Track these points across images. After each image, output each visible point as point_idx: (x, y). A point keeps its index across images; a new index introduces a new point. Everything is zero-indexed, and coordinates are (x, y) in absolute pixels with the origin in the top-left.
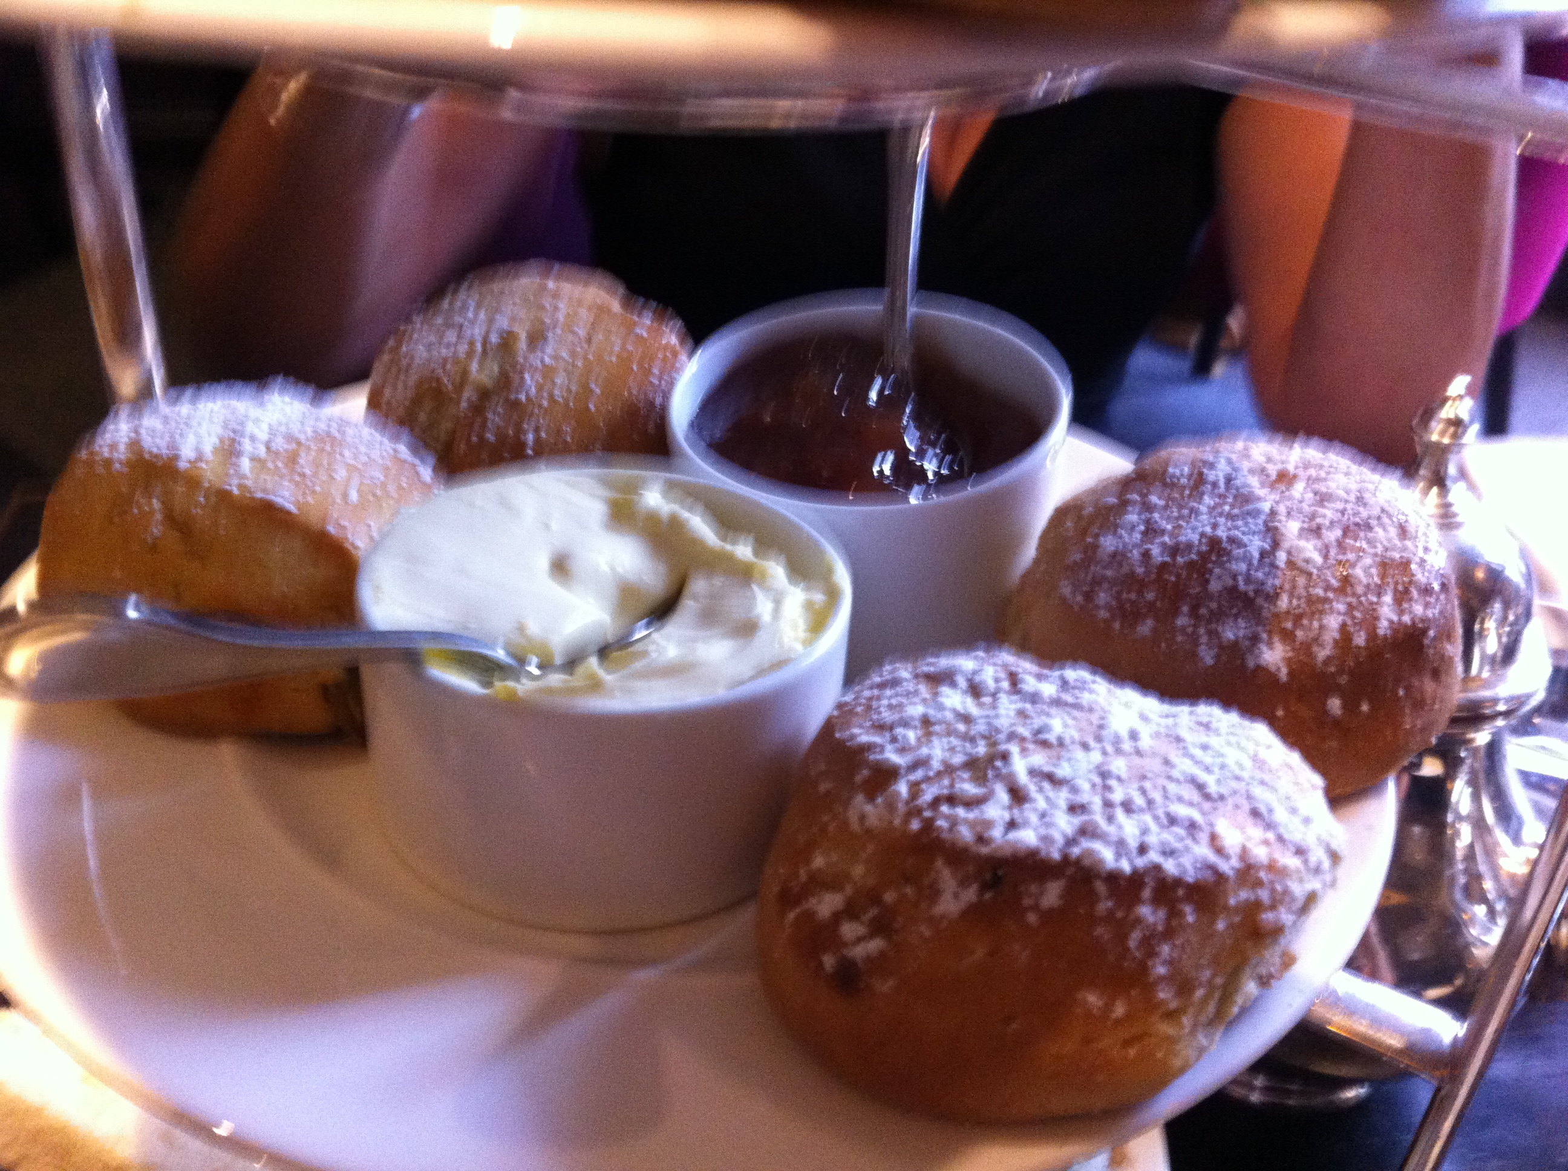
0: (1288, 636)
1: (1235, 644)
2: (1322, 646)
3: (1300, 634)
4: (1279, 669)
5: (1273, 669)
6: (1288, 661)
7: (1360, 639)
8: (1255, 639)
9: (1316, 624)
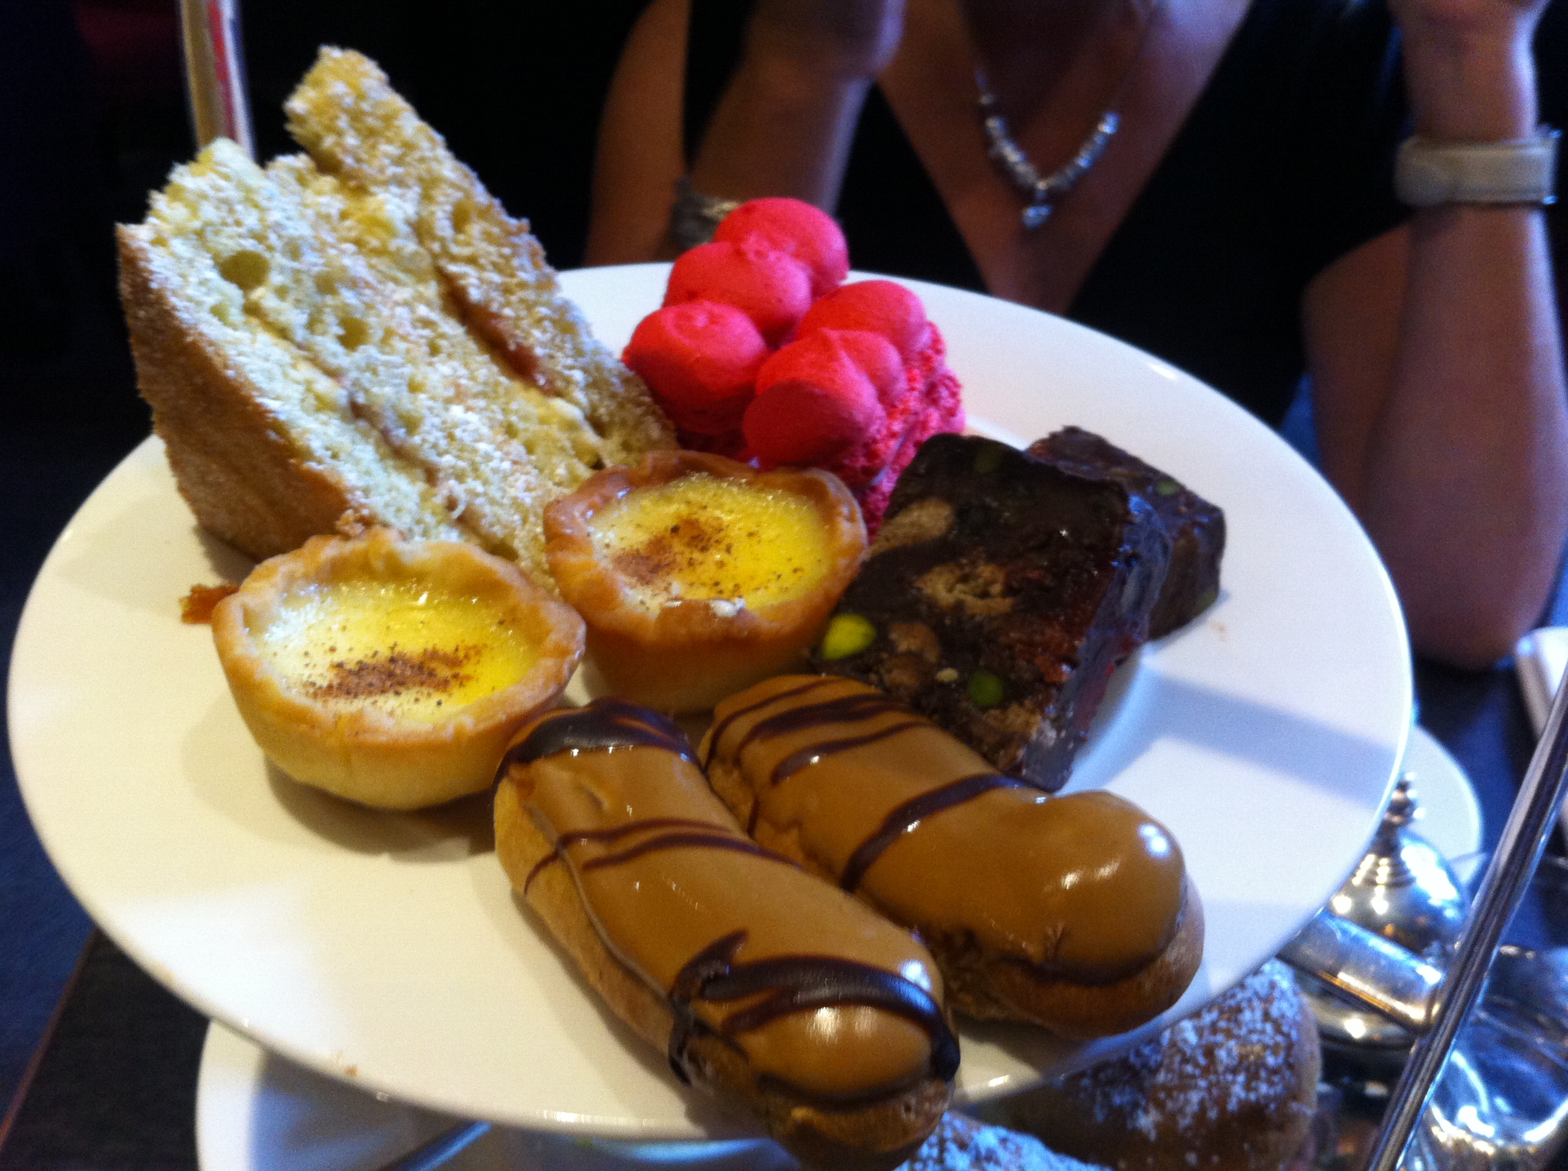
0: (1160, 1106)
1: (1121, 1108)
2: (1184, 1116)
3: (1170, 1105)
4: (1149, 1131)
5: (1145, 1131)
6: (1157, 1125)
7: (1213, 1114)
8: (1136, 1105)
9: (1182, 1097)
